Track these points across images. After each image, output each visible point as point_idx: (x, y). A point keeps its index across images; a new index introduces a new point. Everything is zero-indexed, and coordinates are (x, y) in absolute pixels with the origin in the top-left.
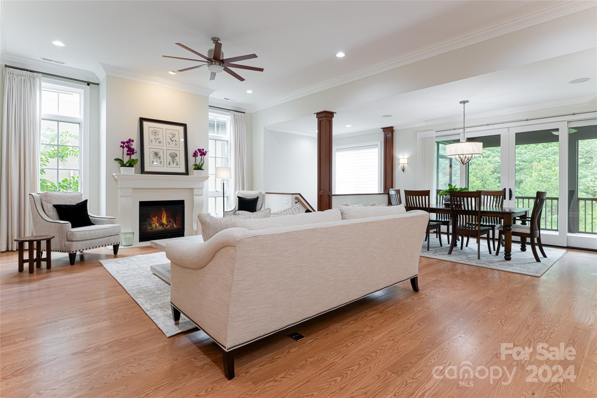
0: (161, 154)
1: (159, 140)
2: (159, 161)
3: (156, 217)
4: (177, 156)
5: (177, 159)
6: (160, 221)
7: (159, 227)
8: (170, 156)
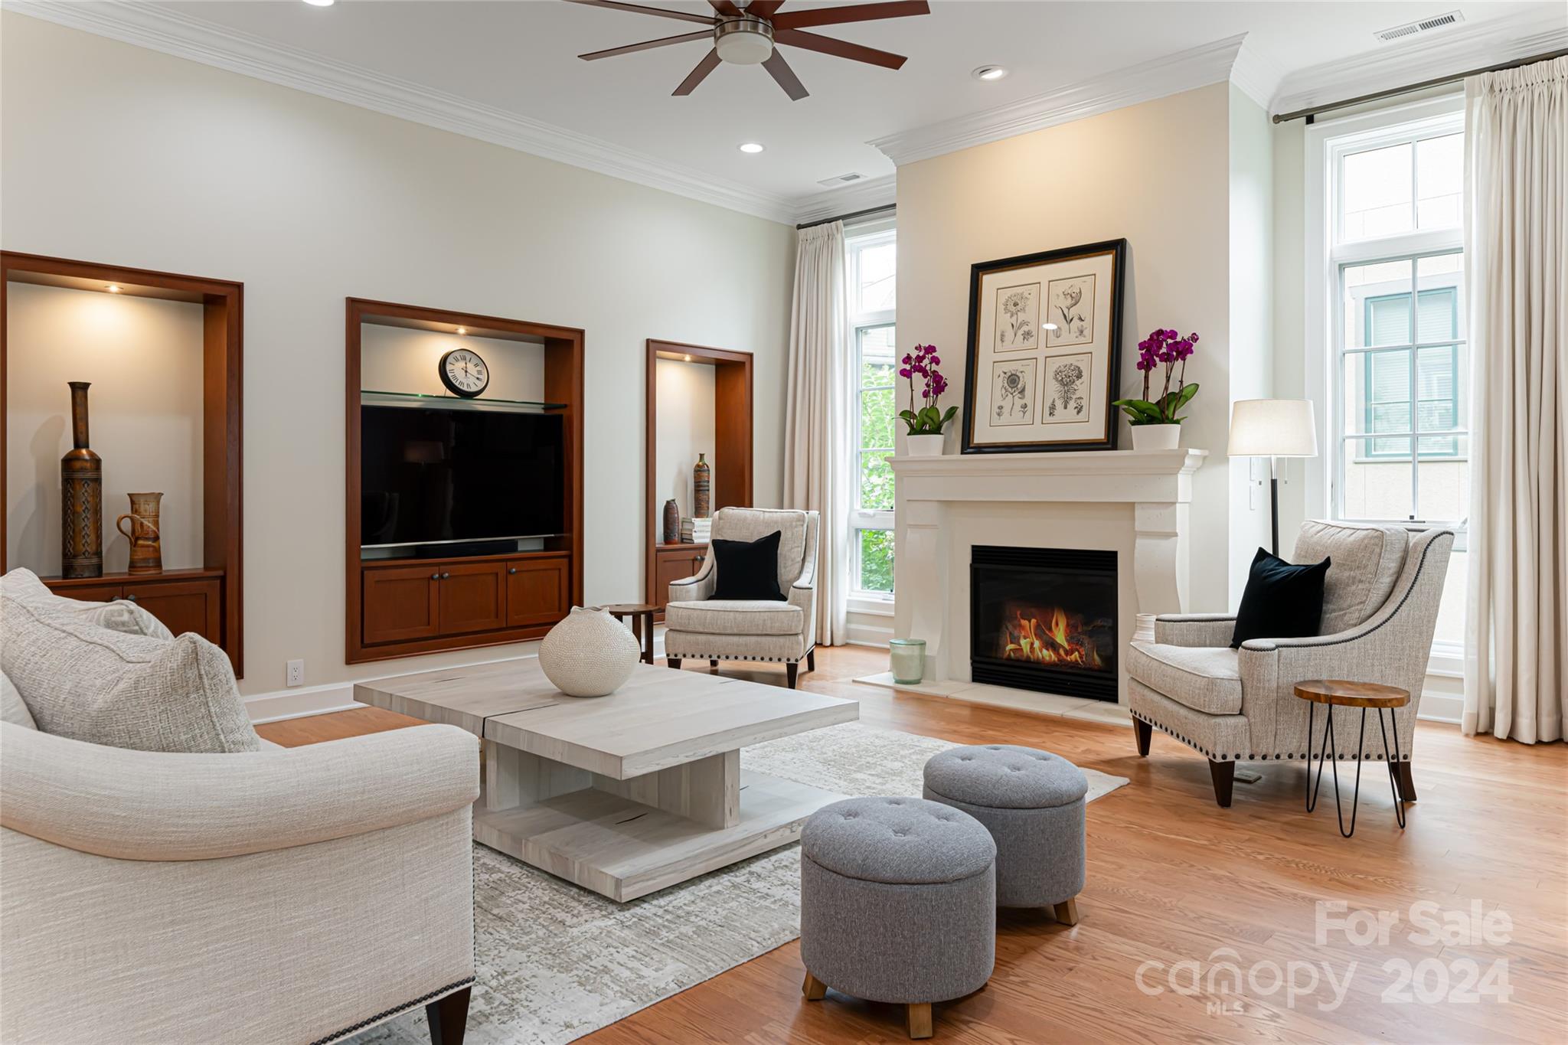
0: (1027, 380)
1: (1025, 328)
2: (1019, 403)
3: (1033, 621)
4: (1079, 376)
5: (1081, 387)
6: (1045, 634)
7: (1041, 651)
8: (1056, 379)
